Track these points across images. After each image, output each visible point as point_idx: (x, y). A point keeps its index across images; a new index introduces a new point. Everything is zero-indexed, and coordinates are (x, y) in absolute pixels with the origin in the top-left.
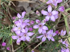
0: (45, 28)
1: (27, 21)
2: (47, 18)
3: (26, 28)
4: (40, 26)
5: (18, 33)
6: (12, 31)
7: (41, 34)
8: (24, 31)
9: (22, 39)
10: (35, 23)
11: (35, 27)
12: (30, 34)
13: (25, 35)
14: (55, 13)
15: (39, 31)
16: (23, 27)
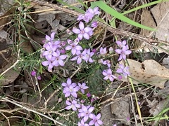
0: (79, 48)
1: (57, 42)
2: (80, 37)
3: (58, 51)
4: (73, 46)
5: (49, 57)
6: (41, 56)
7: (76, 55)
8: (55, 54)
9: (55, 63)
10: (67, 44)
11: (68, 48)
12: (63, 57)
13: (57, 59)
14: (87, 29)
15: (72, 52)
16: (54, 50)
